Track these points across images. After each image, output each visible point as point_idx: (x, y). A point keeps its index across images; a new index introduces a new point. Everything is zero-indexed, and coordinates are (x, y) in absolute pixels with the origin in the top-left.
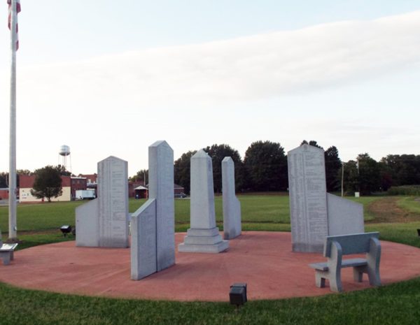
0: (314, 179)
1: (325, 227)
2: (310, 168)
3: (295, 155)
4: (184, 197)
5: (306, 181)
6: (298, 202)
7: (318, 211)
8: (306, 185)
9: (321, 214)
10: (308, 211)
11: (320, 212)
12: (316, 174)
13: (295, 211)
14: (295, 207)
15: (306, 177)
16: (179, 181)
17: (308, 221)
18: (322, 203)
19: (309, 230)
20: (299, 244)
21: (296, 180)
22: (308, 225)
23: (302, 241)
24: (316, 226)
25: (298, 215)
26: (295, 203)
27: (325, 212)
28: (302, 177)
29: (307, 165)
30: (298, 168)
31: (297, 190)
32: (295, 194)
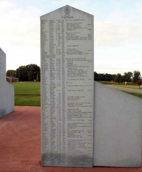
0: (78, 60)
1: (89, 132)
2: (72, 42)
3: (51, 22)
4: (18, 82)
5: (66, 62)
6: (52, 93)
7: (80, 108)
8: (66, 69)
9: (85, 113)
10: (66, 108)
11: (83, 109)
12: (80, 53)
13: (48, 108)
14: (49, 102)
15: (66, 56)
16: (18, 76)
17: (66, 122)
18: (88, 97)
19: (66, 135)
20: (52, 155)
21: (51, 61)
22: (66, 128)
23: (56, 150)
24: (77, 129)
25: (52, 111)
26: (48, 95)
27: (91, 109)
28: (60, 57)
29: (68, 39)
30: (55, 42)
31: (52, 75)
32: (48, 82)
